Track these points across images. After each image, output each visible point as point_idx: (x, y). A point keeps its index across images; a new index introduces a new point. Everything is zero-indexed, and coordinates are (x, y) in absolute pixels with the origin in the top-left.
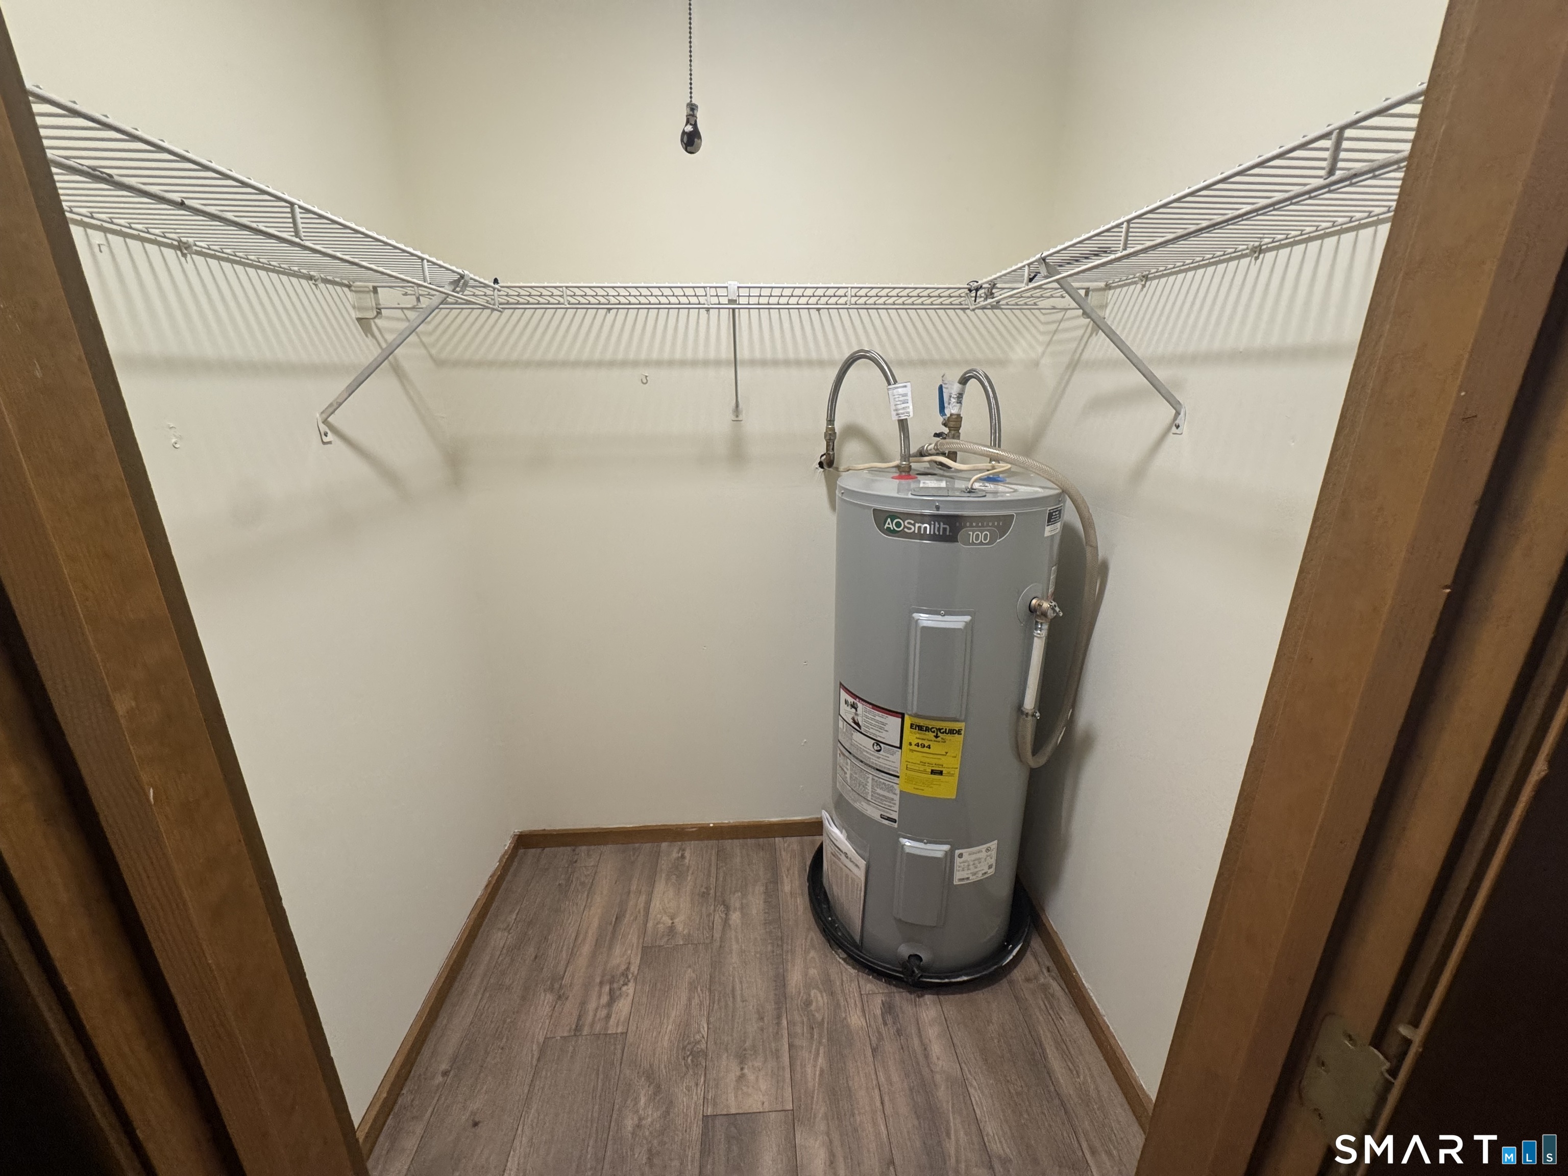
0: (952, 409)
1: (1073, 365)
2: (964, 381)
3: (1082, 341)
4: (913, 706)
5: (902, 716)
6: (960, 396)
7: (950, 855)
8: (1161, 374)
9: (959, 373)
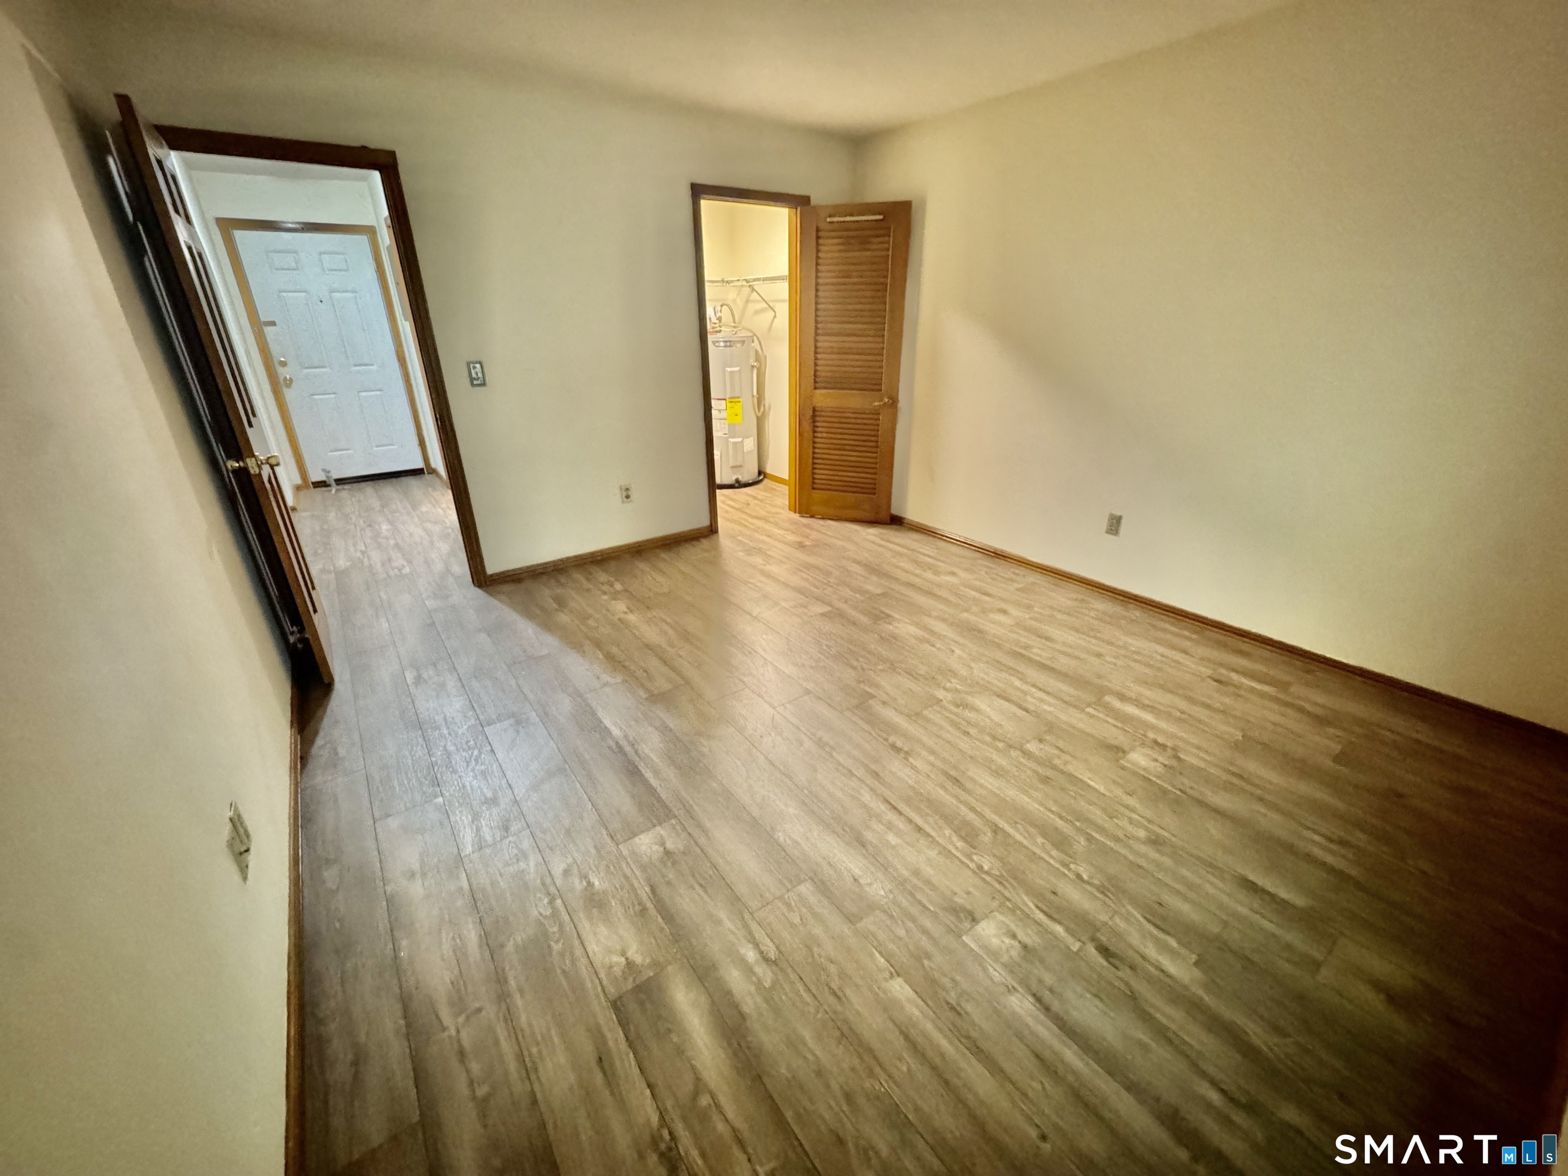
0: (718, 315)
1: (747, 301)
2: (722, 306)
3: (749, 295)
4: (728, 396)
5: (725, 399)
6: (721, 311)
7: (743, 441)
8: (771, 304)
9: (721, 303)
